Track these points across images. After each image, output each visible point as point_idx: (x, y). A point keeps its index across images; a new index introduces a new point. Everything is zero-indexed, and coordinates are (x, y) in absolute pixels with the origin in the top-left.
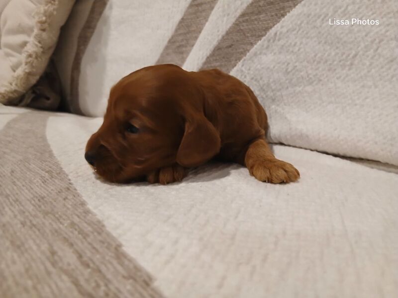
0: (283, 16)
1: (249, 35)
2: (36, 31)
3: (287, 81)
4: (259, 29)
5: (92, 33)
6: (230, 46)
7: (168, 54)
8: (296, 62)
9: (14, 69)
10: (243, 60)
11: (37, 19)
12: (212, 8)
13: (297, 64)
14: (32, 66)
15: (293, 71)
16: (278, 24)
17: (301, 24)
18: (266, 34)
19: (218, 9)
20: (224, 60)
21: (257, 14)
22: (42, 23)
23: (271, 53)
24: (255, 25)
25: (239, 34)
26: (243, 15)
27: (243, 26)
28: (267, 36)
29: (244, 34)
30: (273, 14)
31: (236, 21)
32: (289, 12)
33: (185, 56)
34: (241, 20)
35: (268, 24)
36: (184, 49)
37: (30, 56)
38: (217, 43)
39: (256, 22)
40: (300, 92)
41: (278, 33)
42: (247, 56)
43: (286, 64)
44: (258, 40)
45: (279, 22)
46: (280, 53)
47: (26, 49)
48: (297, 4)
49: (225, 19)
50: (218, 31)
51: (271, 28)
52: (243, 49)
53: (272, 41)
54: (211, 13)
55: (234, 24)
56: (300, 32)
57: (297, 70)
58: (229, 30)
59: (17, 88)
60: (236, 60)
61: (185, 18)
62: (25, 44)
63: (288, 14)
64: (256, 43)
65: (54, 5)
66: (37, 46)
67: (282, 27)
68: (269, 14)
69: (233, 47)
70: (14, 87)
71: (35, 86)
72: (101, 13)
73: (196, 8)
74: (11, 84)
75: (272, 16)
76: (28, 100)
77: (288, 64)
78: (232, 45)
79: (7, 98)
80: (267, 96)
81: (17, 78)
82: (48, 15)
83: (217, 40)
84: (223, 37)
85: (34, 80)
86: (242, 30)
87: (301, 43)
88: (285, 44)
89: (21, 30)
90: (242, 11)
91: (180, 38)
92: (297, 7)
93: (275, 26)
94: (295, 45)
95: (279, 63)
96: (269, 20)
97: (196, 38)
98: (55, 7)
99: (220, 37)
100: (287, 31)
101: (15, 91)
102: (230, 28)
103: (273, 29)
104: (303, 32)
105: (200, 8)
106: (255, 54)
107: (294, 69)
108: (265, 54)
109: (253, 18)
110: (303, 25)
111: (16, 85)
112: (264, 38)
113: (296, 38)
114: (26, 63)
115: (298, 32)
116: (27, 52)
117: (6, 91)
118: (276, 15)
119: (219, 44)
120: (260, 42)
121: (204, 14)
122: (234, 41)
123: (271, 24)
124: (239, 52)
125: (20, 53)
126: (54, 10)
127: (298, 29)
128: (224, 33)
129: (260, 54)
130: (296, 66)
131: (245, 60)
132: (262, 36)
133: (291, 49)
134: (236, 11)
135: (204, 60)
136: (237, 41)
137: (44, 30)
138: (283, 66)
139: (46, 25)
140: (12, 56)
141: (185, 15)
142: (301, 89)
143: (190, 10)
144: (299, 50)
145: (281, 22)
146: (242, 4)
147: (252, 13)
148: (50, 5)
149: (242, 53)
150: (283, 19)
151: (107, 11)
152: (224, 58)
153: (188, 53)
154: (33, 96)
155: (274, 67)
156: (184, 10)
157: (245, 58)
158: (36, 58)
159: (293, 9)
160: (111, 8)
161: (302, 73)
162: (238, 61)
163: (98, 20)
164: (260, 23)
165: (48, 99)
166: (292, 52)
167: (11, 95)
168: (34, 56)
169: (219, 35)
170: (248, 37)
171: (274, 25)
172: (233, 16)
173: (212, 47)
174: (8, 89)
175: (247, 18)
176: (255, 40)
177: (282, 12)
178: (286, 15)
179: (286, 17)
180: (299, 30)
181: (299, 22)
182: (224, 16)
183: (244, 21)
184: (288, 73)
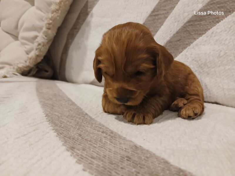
0: (218, 22)
1: (193, 33)
2: (44, 29)
3: (220, 62)
4: (200, 30)
5: (78, 32)
6: (179, 41)
8: (226, 50)
9: (28, 53)
10: (187, 48)
11: (46, 22)
12: (166, 17)
13: (227, 52)
14: (40, 51)
15: (225, 56)
16: (214, 27)
17: (231, 27)
18: (206, 33)
19: (172, 17)
20: (173, 49)
21: (199, 21)
22: (49, 24)
23: (208, 44)
24: (198, 27)
25: (185, 33)
26: (189, 22)
27: (189, 28)
28: (206, 34)
29: (190, 33)
30: (210, 21)
31: (184, 25)
32: (222, 20)
34: (187, 24)
35: (207, 27)
37: (39, 44)
38: (170, 39)
39: (198, 26)
40: (229, 69)
41: (214, 33)
42: (190, 46)
43: (219, 51)
44: (200, 37)
45: (215, 26)
46: (215, 44)
47: (37, 40)
48: (228, 15)
49: (176, 24)
50: (171, 32)
51: (209, 29)
52: (188, 42)
53: (209, 37)
54: (165, 21)
55: (182, 27)
56: (230, 32)
57: (227, 55)
58: (179, 31)
59: (29, 65)
60: (182, 49)
61: (146, 23)
62: (36, 37)
63: (221, 21)
64: (198, 38)
65: (58, 13)
66: (44, 38)
67: (217, 29)
68: (207, 21)
69: (181, 41)
70: (28, 64)
71: (39, 63)
72: (84, 20)
73: (154, 17)
74: (26, 62)
75: (210, 22)
76: (33, 72)
77: (221, 51)
78: (180, 40)
79: (22, 70)
80: (203, 71)
81: (30, 59)
82: (54, 19)
83: (170, 36)
84: (174, 35)
85: (39, 60)
86: (187, 30)
87: (230, 39)
88: (219, 39)
89: (34, 28)
90: (189, 19)
92: (228, 17)
93: (213, 28)
94: (226, 40)
95: (214, 50)
96: (208, 25)
98: (58, 14)
99: (172, 35)
100: (221, 32)
101: (28, 66)
102: (180, 29)
103: (211, 30)
104: (232, 32)
105: (157, 17)
106: (197, 45)
107: (225, 54)
108: (204, 45)
109: (196, 23)
110: (232, 28)
111: (29, 62)
112: (204, 35)
113: (227, 36)
114: (37, 49)
115: (228, 32)
116: (38, 42)
117: (23, 66)
118: (213, 22)
119: (171, 39)
120: (201, 38)
121: (159, 21)
122: (182, 37)
123: (209, 27)
124: (184, 44)
125: (33, 43)
126: (57, 16)
127: (228, 30)
128: (175, 33)
129: (200, 45)
130: (227, 53)
131: (189, 48)
132: (203, 34)
133: (223, 42)
134: (184, 19)
136: (184, 37)
137: (49, 29)
138: (217, 53)
139: (51, 26)
140: (27, 44)
141: (146, 21)
142: (229, 67)
143: (150, 18)
144: (229, 43)
145: (216, 26)
146: (188, 15)
147: (196, 21)
148: (55, 13)
149: (187, 44)
150: (218, 24)
151: (89, 18)
152: (173, 48)
154: (37, 70)
155: (210, 53)
156: (145, 18)
157: (189, 47)
158: (43, 46)
159: (225, 19)
160: (92, 16)
161: (231, 58)
162: (184, 49)
163: (82, 24)
164: (201, 26)
165: (47, 71)
166: (224, 44)
167: (26, 69)
168: (42, 45)
169: (171, 34)
170: (192, 35)
171: (211, 28)
172: (182, 22)
174: (24, 65)
175: (192, 23)
176: (197, 37)
177: (217, 20)
178: (220, 22)
179: (220, 23)
180: (230, 31)
181: (229, 26)
182: (176, 22)
183: (189, 25)
184: (221, 57)
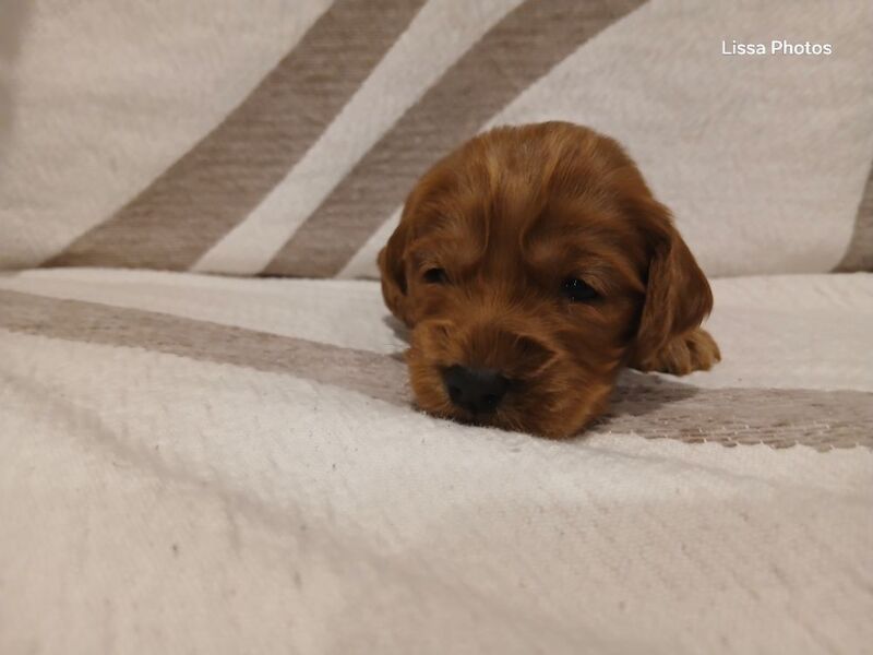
1: (508, 72)
6: (465, 92)
7: (276, 94)
20: (447, 120)
21: (527, 35)
25: (486, 70)
26: (496, 32)
27: (496, 53)
28: (550, 76)
29: (499, 71)
31: (480, 41)
33: (333, 101)
34: (492, 41)
36: (330, 86)
39: (525, 50)
41: (572, 75)
49: (456, 35)
50: (438, 59)
52: (495, 98)
53: (559, 87)
54: (413, 15)
55: (475, 45)
58: (464, 57)
69: (472, 93)
83: (434, 74)
84: (450, 70)
86: (492, 61)
90: (496, 21)
91: (319, 60)
94: (604, 99)
97: (370, 66)
100: (590, 74)
102: (467, 53)
109: (520, 40)
113: (606, 87)
115: (609, 76)
118: (567, 41)
121: (391, 14)
124: (483, 105)
127: (608, 70)
128: (452, 62)
134: (482, 20)
135: (400, 114)
146: (496, 8)
147: (518, 32)
149: (491, 106)
153: (345, 96)
169: (440, 66)
170: (506, 76)
172: (476, 30)
173: (419, 90)
175: (506, 39)
176: (523, 83)
182: (454, 27)
183: (498, 45)
